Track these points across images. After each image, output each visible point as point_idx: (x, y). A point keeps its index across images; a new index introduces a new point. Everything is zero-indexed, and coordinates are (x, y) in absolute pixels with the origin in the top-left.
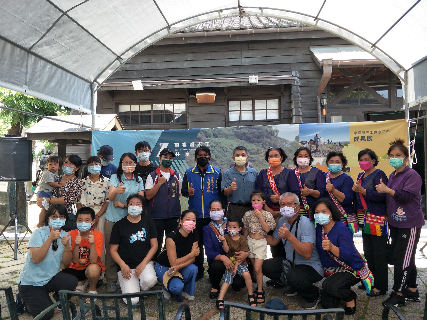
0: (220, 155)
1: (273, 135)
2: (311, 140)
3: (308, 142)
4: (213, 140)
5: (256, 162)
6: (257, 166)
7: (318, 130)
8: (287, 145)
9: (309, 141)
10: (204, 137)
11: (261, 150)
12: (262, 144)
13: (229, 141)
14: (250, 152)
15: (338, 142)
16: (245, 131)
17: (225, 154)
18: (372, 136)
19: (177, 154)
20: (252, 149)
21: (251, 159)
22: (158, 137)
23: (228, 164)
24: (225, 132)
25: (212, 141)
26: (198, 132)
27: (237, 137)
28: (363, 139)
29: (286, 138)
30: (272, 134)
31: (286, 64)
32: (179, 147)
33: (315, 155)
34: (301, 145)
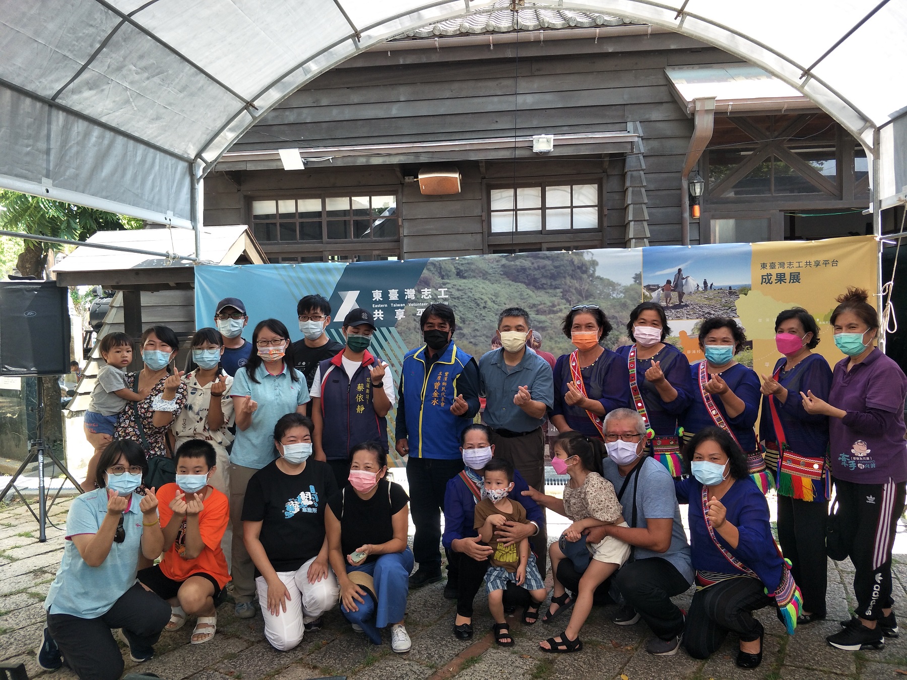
0: (470, 316)
1: (585, 272)
2: (669, 282)
3: (662, 287)
4: (456, 283)
5: (548, 331)
6: (551, 338)
7: (684, 259)
8: (616, 292)
9: (663, 283)
10: (436, 277)
11: (559, 305)
12: (561, 292)
13: (490, 285)
14: (535, 309)
15: (726, 287)
16: (525, 265)
17: (481, 314)
18: (799, 273)
19: (378, 314)
20: (539, 303)
21: (538, 324)
22: (338, 277)
23: (489, 335)
24: (480, 266)
25: (454, 285)
26: (423, 266)
27: (508, 277)
28: (781, 278)
29: (614, 279)
30: (584, 268)
31: (614, 107)
32: (381, 299)
33: (675, 315)
34: (647, 293)
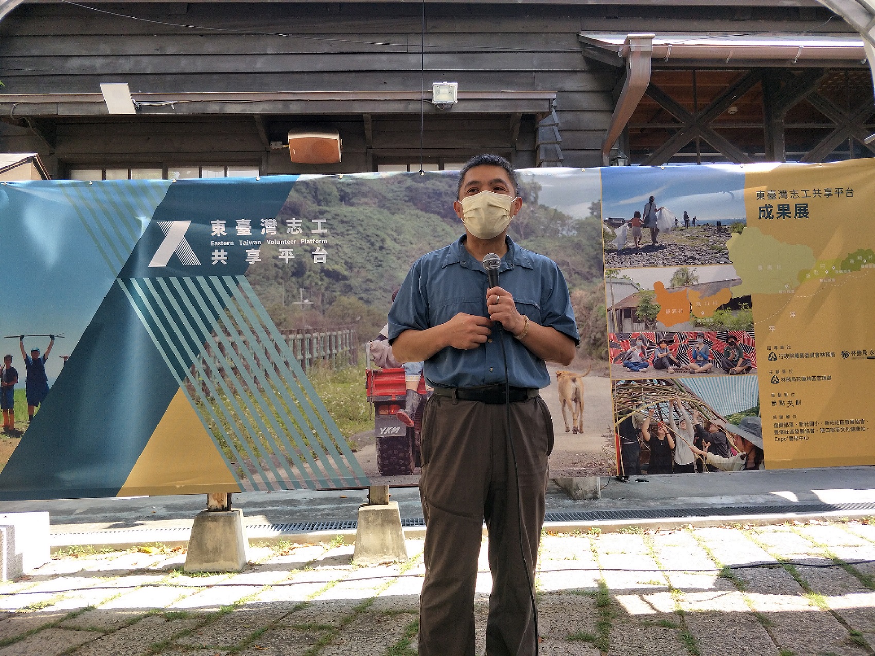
0: (359, 259)
2: (637, 215)
3: (628, 222)
4: (339, 212)
7: (656, 184)
8: (566, 228)
10: (309, 203)
13: (390, 215)
16: (440, 187)
17: (376, 258)
18: (806, 205)
19: (219, 256)
22: (158, 200)
23: (388, 288)
24: (375, 188)
25: (336, 215)
26: (288, 187)
27: (415, 205)
28: (784, 211)
29: (563, 210)
31: (522, 74)
33: (648, 260)
34: (609, 230)
